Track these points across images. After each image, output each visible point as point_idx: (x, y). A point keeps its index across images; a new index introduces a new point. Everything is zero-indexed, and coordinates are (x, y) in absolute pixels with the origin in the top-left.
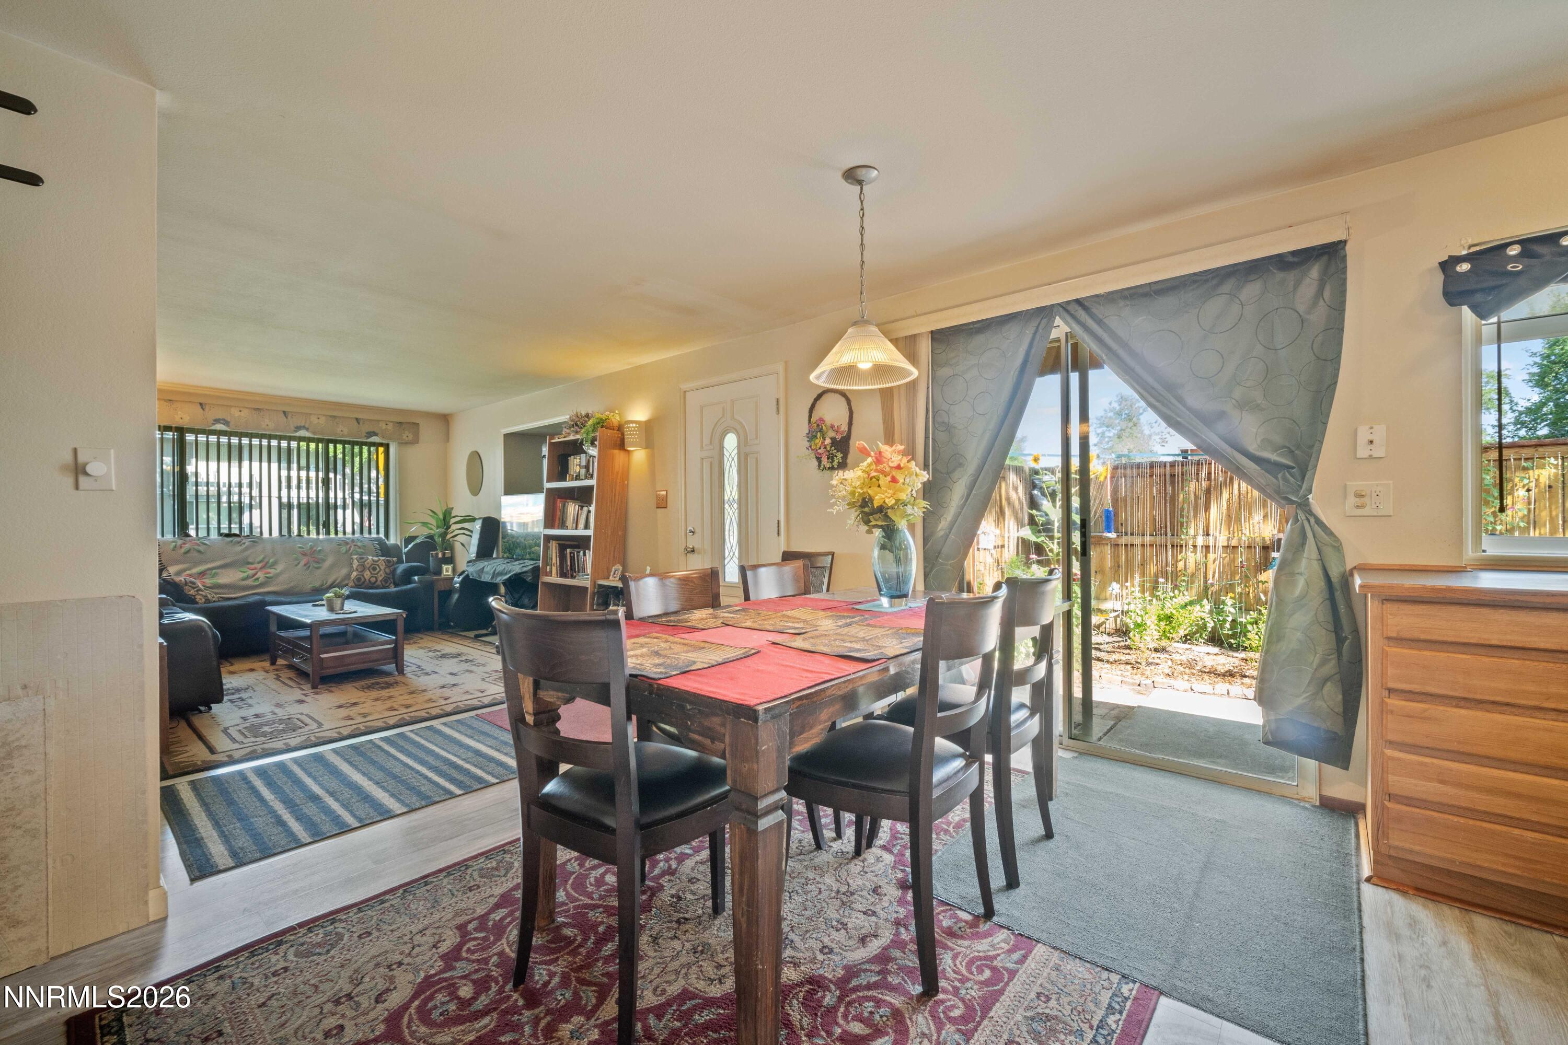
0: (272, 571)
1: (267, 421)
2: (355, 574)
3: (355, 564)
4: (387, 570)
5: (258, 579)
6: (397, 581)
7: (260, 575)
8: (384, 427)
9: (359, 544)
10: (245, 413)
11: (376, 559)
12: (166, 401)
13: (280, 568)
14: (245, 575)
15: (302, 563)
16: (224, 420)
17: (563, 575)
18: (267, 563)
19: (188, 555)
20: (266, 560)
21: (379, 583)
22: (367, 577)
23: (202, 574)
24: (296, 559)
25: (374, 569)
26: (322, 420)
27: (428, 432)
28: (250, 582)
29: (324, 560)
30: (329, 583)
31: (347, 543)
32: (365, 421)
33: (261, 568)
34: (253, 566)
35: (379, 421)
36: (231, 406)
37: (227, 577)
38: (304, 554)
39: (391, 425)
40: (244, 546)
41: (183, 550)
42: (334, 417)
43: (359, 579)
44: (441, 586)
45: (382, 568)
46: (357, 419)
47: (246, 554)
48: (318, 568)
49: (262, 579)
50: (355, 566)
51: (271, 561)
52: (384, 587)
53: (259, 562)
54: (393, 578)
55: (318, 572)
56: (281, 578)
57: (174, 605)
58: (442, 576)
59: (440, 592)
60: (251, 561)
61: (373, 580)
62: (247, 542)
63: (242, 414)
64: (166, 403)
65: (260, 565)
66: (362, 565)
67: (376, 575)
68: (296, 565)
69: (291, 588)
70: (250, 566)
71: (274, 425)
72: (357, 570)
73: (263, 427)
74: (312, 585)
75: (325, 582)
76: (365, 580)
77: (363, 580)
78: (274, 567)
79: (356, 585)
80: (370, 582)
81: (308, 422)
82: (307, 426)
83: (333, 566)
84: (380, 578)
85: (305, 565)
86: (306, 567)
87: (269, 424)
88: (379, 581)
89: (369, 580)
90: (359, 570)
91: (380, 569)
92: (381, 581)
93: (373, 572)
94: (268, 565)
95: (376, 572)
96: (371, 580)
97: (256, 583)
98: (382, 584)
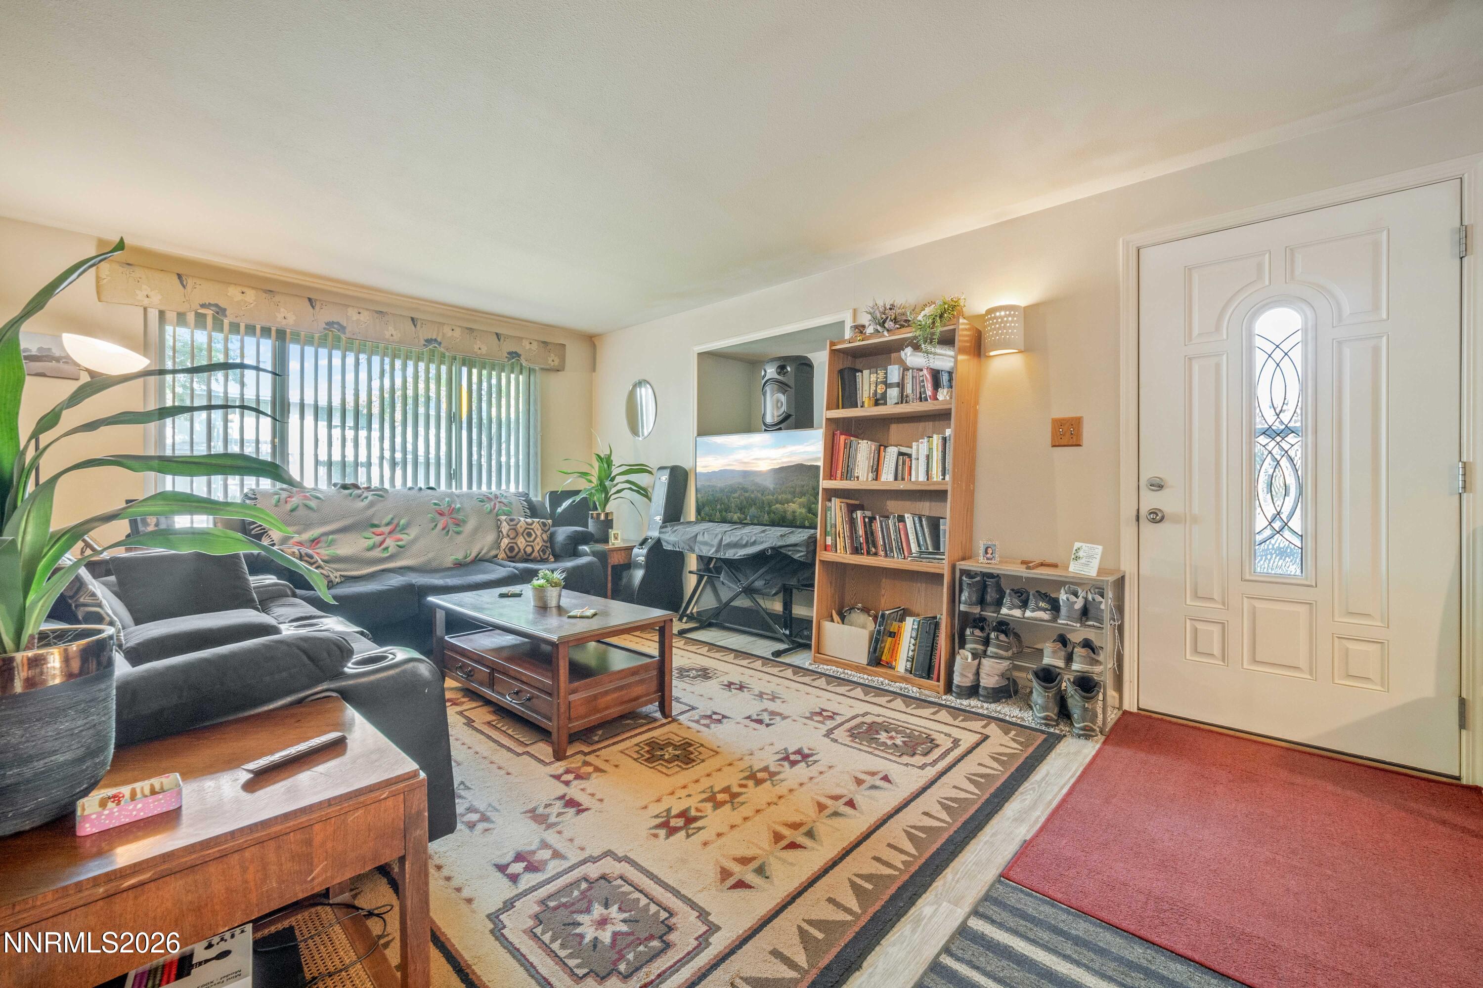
0: (402, 537)
2: (506, 541)
3: (505, 528)
4: (545, 537)
5: (386, 549)
6: (557, 550)
7: (390, 542)
8: (528, 347)
10: (365, 316)
11: (529, 520)
13: (413, 532)
14: (370, 543)
15: (440, 526)
16: (338, 323)
17: (856, 550)
18: (398, 525)
19: (294, 513)
20: (395, 522)
21: (535, 554)
22: (522, 546)
23: (315, 541)
24: (433, 520)
25: (529, 535)
26: (458, 333)
27: (575, 354)
28: (377, 553)
29: (465, 522)
30: (474, 554)
31: (490, 499)
32: (508, 337)
33: (390, 533)
34: (379, 530)
35: (522, 338)
36: (348, 306)
37: (348, 546)
39: (535, 344)
40: (366, 502)
41: (289, 507)
42: (470, 329)
43: (511, 549)
44: (616, 559)
45: (539, 533)
46: (497, 334)
47: (370, 512)
48: (458, 533)
49: (392, 550)
50: (505, 531)
51: (402, 522)
53: (388, 524)
54: (552, 547)
55: (459, 539)
56: (415, 548)
57: (294, 595)
58: (610, 546)
59: (613, 567)
60: (376, 522)
61: (529, 550)
62: (370, 496)
63: (362, 317)
64: (264, 295)
65: (387, 529)
66: (514, 529)
67: (532, 544)
68: (433, 529)
69: (429, 561)
70: (375, 530)
71: (399, 335)
72: (509, 536)
73: (387, 337)
74: (454, 557)
75: (468, 552)
76: (520, 550)
77: (517, 550)
78: (405, 531)
79: (508, 557)
80: (525, 552)
81: (441, 334)
82: (439, 340)
83: (476, 530)
84: (537, 548)
85: (444, 529)
86: (445, 532)
87: (394, 333)
88: (536, 551)
89: (524, 550)
90: (511, 537)
91: (537, 535)
92: (538, 551)
93: (528, 539)
94: (398, 529)
95: (532, 539)
96: (526, 549)
97: (386, 555)
98: (540, 555)
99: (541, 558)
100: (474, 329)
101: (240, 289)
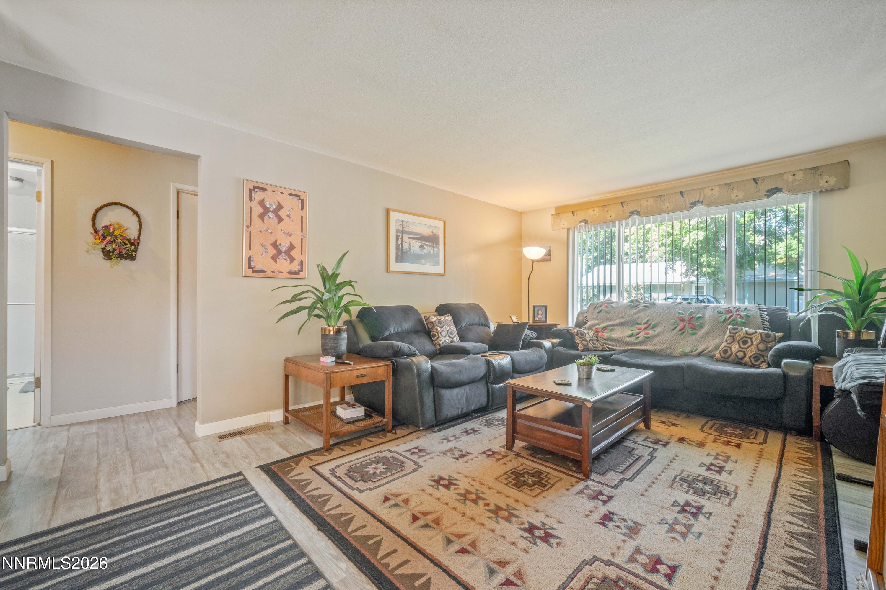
0: (651, 332)
1: (667, 204)
4: (761, 346)
5: (639, 337)
7: (642, 335)
9: (742, 314)
12: (602, 206)
13: (658, 330)
14: (631, 333)
15: (679, 328)
16: (636, 211)
18: (650, 325)
19: (599, 314)
20: (649, 323)
21: (747, 359)
22: (735, 351)
23: (604, 329)
24: (675, 323)
25: (747, 343)
26: (716, 190)
28: (632, 339)
29: (701, 327)
30: (699, 351)
32: (763, 179)
33: (645, 329)
34: (639, 326)
36: (641, 199)
37: (619, 334)
38: (682, 320)
42: (729, 184)
43: (725, 352)
45: (755, 342)
47: (638, 316)
48: (692, 334)
49: (642, 339)
50: (726, 337)
51: (653, 323)
52: (753, 366)
54: (767, 356)
55: (691, 338)
56: (656, 340)
60: (639, 322)
61: (741, 354)
63: (649, 203)
64: (602, 208)
65: (643, 327)
66: (733, 336)
67: (745, 350)
68: (673, 329)
69: (663, 350)
70: (637, 326)
71: (672, 206)
72: (727, 341)
73: (664, 210)
74: (681, 350)
75: (695, 348)
76: (732, 353)
77: (729, 353)
78: (654, 329)
79: (722, 357)
80: (737, 356)
81: (702, 196)
82: (701, 200)
83: (707, 335)
84: (749, 354)
85: (680, 330)
86: (681, 332)
87: (669, 206)
88: (747, 357)
89: (736, 354)
90: (728, 342)
91: (752, 344)
92: (750, 358)
93: (742, 346)
94: (650, 327)
95: (746, 346)
96: (738, 354)
97: (637, 341)
98: (751, 361)
99: (752, 364)
100: (731, 183)
101: (592, 209)
